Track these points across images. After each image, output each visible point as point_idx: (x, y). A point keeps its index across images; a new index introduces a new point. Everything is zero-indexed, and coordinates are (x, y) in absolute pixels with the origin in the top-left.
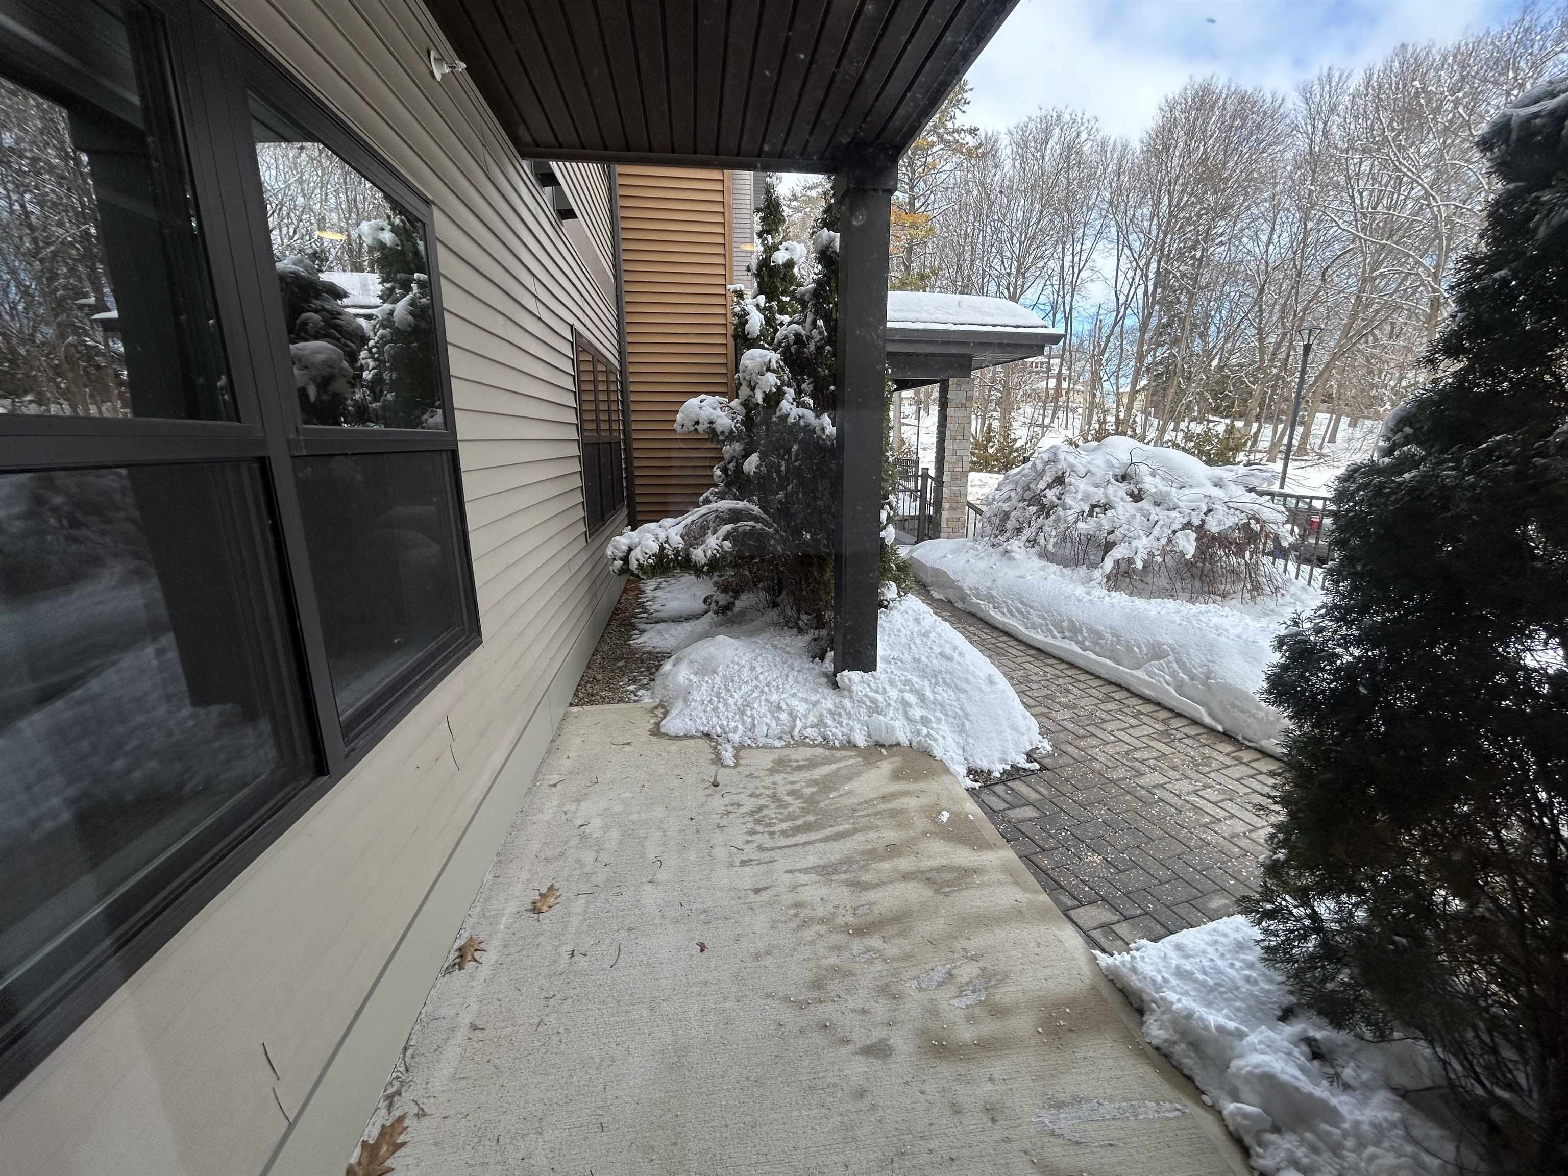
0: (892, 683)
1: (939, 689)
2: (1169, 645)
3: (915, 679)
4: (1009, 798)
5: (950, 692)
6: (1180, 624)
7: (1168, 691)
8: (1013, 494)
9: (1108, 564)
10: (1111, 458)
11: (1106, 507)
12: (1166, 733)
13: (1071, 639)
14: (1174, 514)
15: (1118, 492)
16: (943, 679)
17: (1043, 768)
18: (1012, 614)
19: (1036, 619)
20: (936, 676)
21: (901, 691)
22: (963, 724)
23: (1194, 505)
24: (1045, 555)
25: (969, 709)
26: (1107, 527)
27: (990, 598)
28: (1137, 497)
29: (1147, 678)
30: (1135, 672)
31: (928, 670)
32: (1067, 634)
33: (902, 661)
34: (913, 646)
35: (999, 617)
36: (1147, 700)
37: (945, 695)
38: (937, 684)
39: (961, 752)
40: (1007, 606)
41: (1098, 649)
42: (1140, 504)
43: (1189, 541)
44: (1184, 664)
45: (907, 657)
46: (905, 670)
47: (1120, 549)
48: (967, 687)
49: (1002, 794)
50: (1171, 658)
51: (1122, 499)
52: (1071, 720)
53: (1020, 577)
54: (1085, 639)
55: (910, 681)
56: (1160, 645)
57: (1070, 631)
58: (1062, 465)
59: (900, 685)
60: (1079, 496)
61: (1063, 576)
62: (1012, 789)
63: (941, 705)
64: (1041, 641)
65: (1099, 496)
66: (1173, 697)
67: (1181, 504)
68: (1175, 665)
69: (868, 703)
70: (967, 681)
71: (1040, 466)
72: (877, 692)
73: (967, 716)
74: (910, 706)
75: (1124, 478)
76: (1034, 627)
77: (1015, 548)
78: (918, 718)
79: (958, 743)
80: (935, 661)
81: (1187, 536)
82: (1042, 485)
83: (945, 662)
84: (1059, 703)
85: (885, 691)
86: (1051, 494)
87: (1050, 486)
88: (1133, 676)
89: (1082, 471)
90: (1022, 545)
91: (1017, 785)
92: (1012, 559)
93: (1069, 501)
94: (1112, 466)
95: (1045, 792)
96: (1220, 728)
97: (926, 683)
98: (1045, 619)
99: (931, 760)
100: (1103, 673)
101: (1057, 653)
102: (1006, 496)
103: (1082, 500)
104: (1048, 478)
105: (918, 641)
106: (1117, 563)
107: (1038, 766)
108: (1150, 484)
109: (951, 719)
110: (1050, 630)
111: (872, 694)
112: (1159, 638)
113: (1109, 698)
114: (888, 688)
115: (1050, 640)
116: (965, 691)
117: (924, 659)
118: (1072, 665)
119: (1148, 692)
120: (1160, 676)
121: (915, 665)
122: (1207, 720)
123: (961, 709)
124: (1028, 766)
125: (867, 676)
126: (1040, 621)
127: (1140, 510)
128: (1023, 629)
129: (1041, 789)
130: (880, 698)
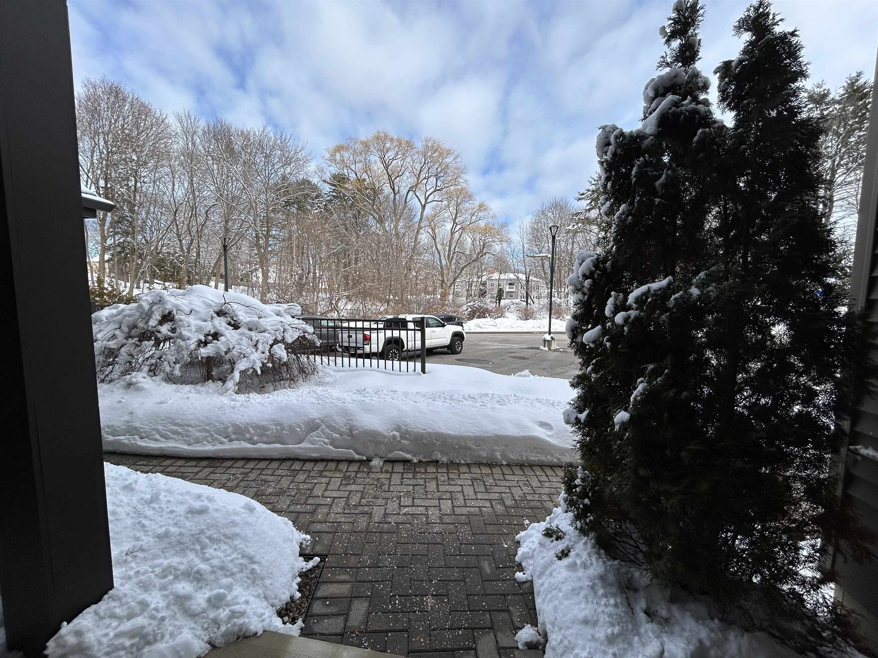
0: (145, 587)
1: (210, 551)
2: (319, 419)
3: (174, 561)
4: (334, 610)
5: (224, 547)
6: (318, 403)
7: (328, 448)
8: (117, 332)
9: (237, 375)
10: (206, 300)
11: (216, 336)
12: (345, 478)
13: (237, 439)
14: (266, 334)
15: (220, 324)
16: (210, 538)
17: (323, 557)
18: (166, 437)
19: (198, 434)
20: (198, 540)
21: (163, 588)
22: (253, 572)
23: (275, 328)
24: (170, 379)
25: (251, 551)
26: (224, 349)
27: (132, 430)
28: (236, 326)
29: (312, 446)
30: (300, 445)
31: (186, 539)
32: (233, 437)
33: (142, 549)
34: (144, 522)
35: (153, 445)
36: (316, 461)
37: (220, 554)
38: (203, 548)
39: (265, 604)
40: (159, 432)
41: (265, 439)
42: (239, 331)
43: (282, 350)
44: (334, 427)
45: (147, 540)
46: (155, 557)
47: (243, 363)
48: (237, 530)
49: (325, 611)
50: (323, 427)
51: (227, 329)
52: (293, 503)
53: (161, 403)
54: (253, 435)
55: (170, 566)
56: (313, 420)
57: (234, 433)
58: (169, 306)
59: (158, 582)
60: (194, 329)
61: (198, 392)
62: (326, 598)
63: (222, 568)
64: (210, 451)
65: (209, 327)
66: (333, 451)
67: (269, 328)
68: (328, 430)
69: (128, 643)
70: (234, 524)
71: (146, 307)
72: (130, 616)
73: (252, 560)
74: (187, 598)
75: (220, 313)
76: (197, 441)
77: (140, 379)
78: (204, 605)
79: (258, 596)
80: (188, 524)
81: (280, 347)
82: (153, 323)
83: (199, 518)
84: (270, 494)
85: (144, 605)
86: (165, 329)
87: (161, 323)
88: (301, 448)
89: (187, 310)
90: (145, 375)
91: (324, 590)
92: (139, 389)
93: (185, 333)
94: (210, 306)
95: (346, 577)
96: (365, 458)
97: (191, 556)
98: (207, 431)
99: (253, 642)
100: (276, 455)
101: (229, 455)
102: (110, 335)
103: (196, 331)
104: (157, 316)
105: (149, 513)
106: (243, 373)
107: (317, 559)
108: (243, 316)
109: (238, 576)
110: (217, 439)
111: (127, 626)
112: (311, 417)
113: (294, 473)
114: (145, 597)
115: (219, 447)
116: (237, 535)
117: (173, 529)
118: (247, 459)
119: (314, 455)
120: (320, 441)
121: (165, 544)
122: (357, 457)
123: (244, 556)
124: (311, 564)
125: (102, 606)
126: (204, 434)
127: (242, 334)
128: (186, 447)
129: (342, 577)
130: (140, 621)
